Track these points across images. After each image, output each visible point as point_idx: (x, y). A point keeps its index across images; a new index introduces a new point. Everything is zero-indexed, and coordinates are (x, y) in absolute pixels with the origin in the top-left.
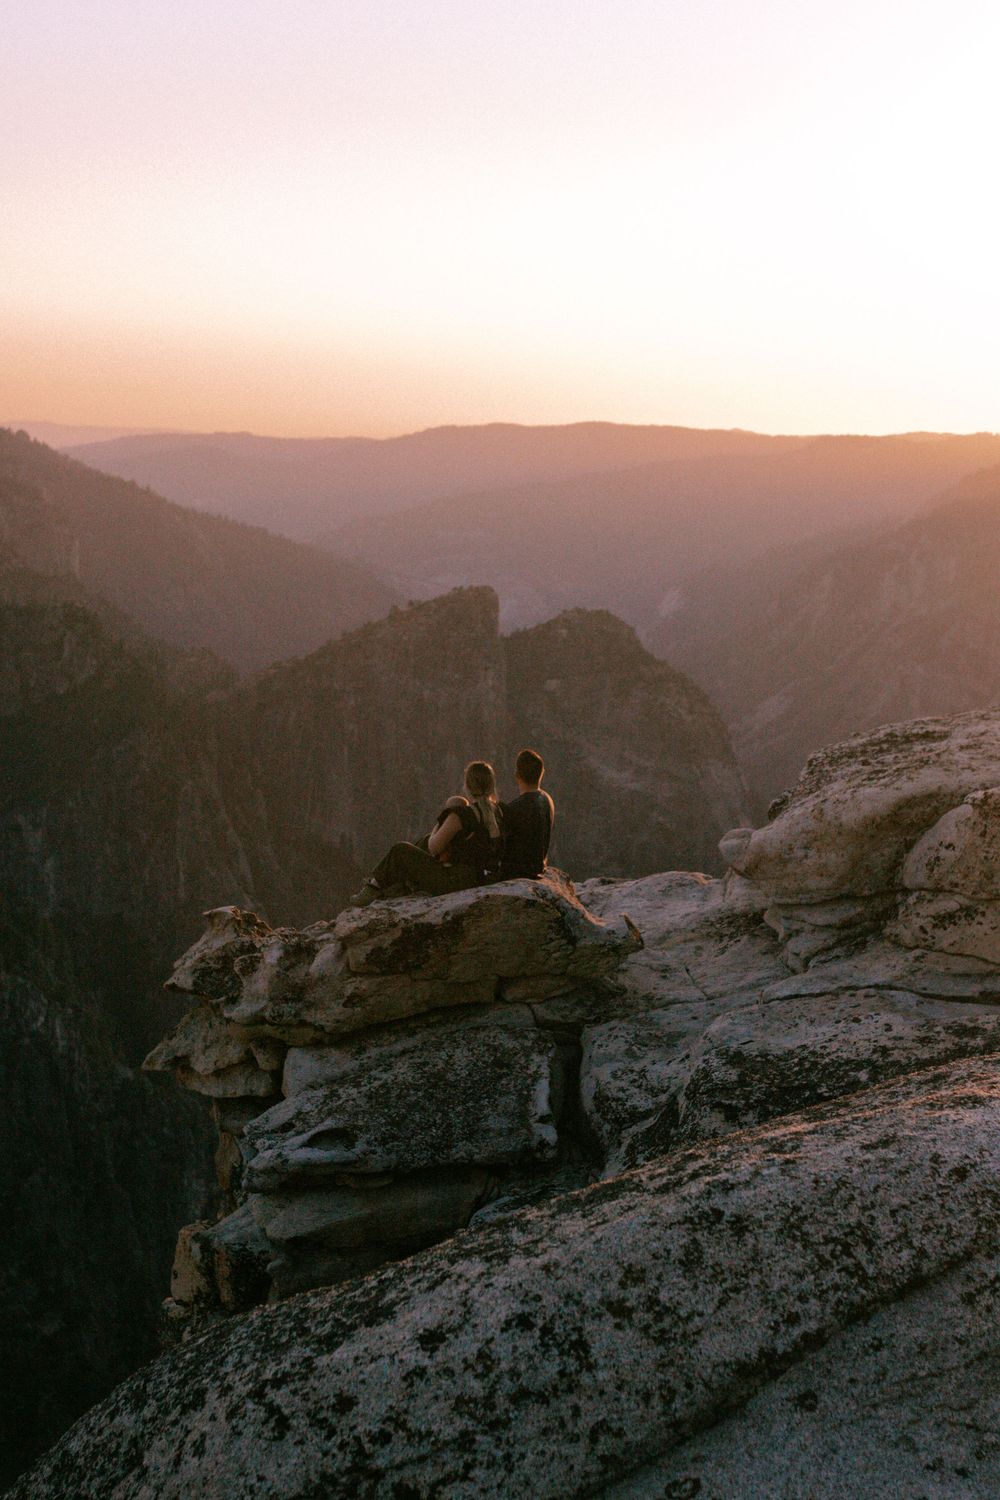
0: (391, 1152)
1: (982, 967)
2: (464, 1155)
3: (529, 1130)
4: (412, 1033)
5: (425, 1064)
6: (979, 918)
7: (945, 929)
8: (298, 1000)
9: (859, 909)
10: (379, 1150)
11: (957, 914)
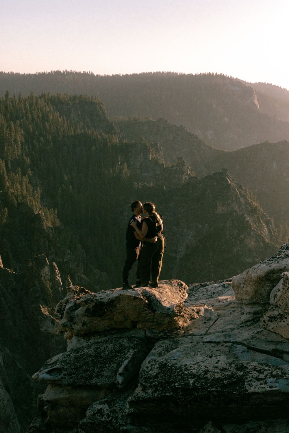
0: (71, 379)
1: (280, 339)
2: (95, 382)
3: (116, 377)
4: (105, 336)
5: (98, 348)
6: (285, 320)
7: (272, 322)
8: (72, 321)
9: (260, 308)
10: (67, 378)
11: (277, 317)
